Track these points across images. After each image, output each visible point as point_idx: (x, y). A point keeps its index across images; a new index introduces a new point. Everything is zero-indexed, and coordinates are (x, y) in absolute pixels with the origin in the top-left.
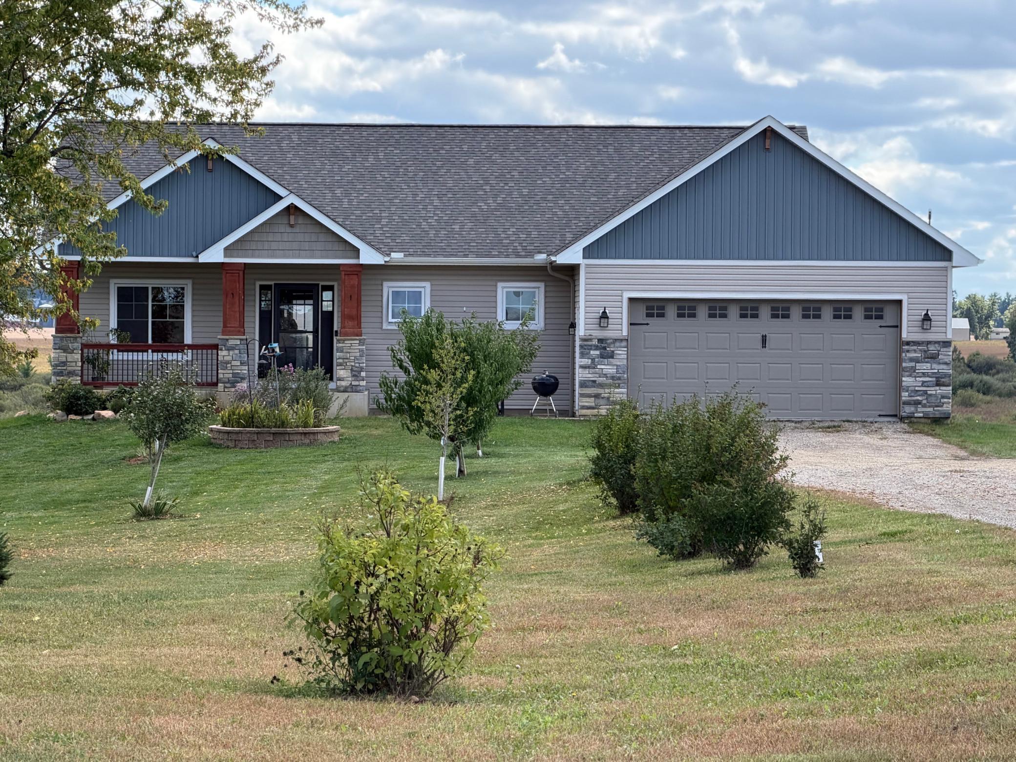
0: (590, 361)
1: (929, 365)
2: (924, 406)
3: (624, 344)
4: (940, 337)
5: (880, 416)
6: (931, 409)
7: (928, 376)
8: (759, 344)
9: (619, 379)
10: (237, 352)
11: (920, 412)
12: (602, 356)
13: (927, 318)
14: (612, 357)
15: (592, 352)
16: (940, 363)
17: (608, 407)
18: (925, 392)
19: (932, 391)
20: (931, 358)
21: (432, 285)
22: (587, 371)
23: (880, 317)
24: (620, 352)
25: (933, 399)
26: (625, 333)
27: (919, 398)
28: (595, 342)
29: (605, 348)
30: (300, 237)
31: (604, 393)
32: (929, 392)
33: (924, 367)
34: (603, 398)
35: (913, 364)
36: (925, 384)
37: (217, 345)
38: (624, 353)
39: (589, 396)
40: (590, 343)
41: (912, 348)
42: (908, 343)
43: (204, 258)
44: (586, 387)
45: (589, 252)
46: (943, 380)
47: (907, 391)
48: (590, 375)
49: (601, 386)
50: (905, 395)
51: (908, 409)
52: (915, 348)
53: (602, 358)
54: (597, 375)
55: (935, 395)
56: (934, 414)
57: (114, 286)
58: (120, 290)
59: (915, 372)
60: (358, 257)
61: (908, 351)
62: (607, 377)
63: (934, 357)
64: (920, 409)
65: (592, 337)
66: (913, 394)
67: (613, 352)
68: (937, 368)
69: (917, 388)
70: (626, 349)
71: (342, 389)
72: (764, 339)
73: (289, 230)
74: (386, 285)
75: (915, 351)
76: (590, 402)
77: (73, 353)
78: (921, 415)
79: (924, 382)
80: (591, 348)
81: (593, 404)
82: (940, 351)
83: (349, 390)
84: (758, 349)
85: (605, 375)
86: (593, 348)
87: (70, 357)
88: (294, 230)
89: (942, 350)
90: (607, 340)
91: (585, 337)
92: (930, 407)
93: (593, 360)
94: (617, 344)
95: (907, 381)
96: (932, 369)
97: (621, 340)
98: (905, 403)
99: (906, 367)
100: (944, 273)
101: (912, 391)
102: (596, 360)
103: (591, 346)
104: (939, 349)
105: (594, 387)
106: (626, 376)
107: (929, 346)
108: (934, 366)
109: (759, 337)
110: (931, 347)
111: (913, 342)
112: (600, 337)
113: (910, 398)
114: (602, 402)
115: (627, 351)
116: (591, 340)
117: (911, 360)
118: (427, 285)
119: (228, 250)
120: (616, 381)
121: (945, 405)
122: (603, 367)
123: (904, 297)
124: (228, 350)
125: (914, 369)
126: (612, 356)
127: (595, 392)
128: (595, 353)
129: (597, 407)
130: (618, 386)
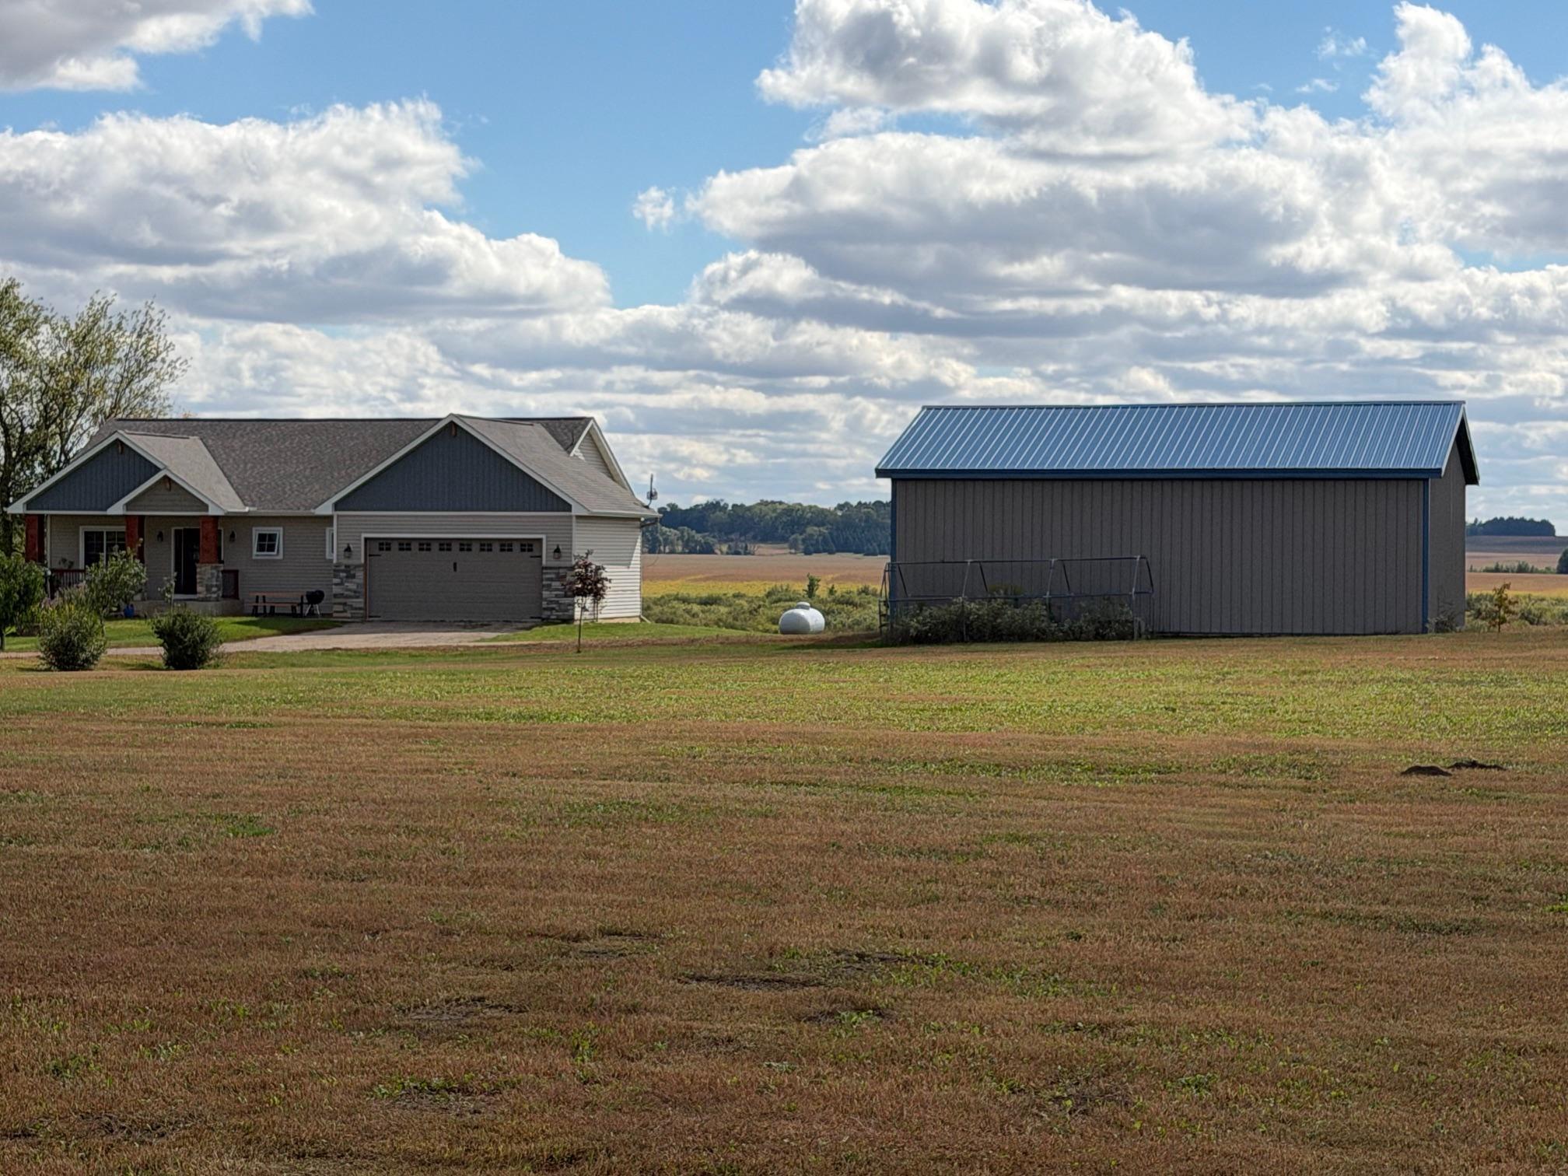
0: (339, 580)
1: (560, 583)
2: (557, 611)
3: (362, 568)
4: (568, 564)
5: (530, 618)
7: (559, 591)
8: (452, 568)
9: (358, 592)
11: (554, 616)
12: (347, 577)
13: (557, 551)
14: (354, 578)
15: (340, 574)
18: (558, 602)
19: (562, 601)
20: (561, 578)
21: (284, 529)
22: (337, 587)
23: (530, 550)
24: (359, 574)
25: (563, 607)
26: (363, 561)
27: (553, 606)
28: (343, 568)
29: (349, 571)
31: (349, 601)
32: (560, 602)
33: (557, 584)
34: (348, 605)
35: (549, 582)
36: (558, 596)
38: (362, 574)
39: (339, 604)
40: (340, 568)
41: (549, 571)
42: (546, 568)
43: (112, 511)
44: (338, 598)
45: (337, 506)
46: (568, 593)
47: (546, 601)
48: (340, 590)
49: (347, 597)
50: (544, 604)
51: (546, 613)
52: (551, 571)
54: (345, 590)
55: (564, 604)
56: (564, 617)
57: (82, 530)
58: (86, 533)
59: (550, 588)
60: (207, 510)
61: (546, 573)
63: (563, 577)
64: (554, 612)
65: (341, 564)
66: (549, 603)
67: (355, 574)
68: (565, 585)
69: (552, 599)
72: (455, 565)
74: (254, 529)
75: (551, 573)
76: (340, 608)
79: (556, 595)
84: (451, 572)
85: (350, 590)
86: (342, 571)
88: (170, 493)
89: (568, 572)
90: (350, 566)
91: (337, 564)
93: (342, 579)
94: (357, 569)
95: (545, 594)
96: (562, 586)
97: (360, 566)
98: (545, 609)
99: (545, 585)
100: (566, 520)
101: (549, 601)
102: (344, 579)
103: (340, 570)
104: (566, 572)
105: (343, 598)
106: (363, 590)
108: (563, 584)
109: (452, 563)
110: (561, 571)
111: (549, 567)
112: (347, 565)
113: (548, 606)
114: (348, 607)
115: (364, 573)
116: (340, 566)
117: (548, 579)
118: (281, 529)
119: (128, 506)
121: (570, 611)
122: (348, 584)
123: (543, 537)
125: (550, 585)
126: (354, 576)
127: (344, 601)
128: (343, 575)
129: (345, 611)
130: (358, 597)
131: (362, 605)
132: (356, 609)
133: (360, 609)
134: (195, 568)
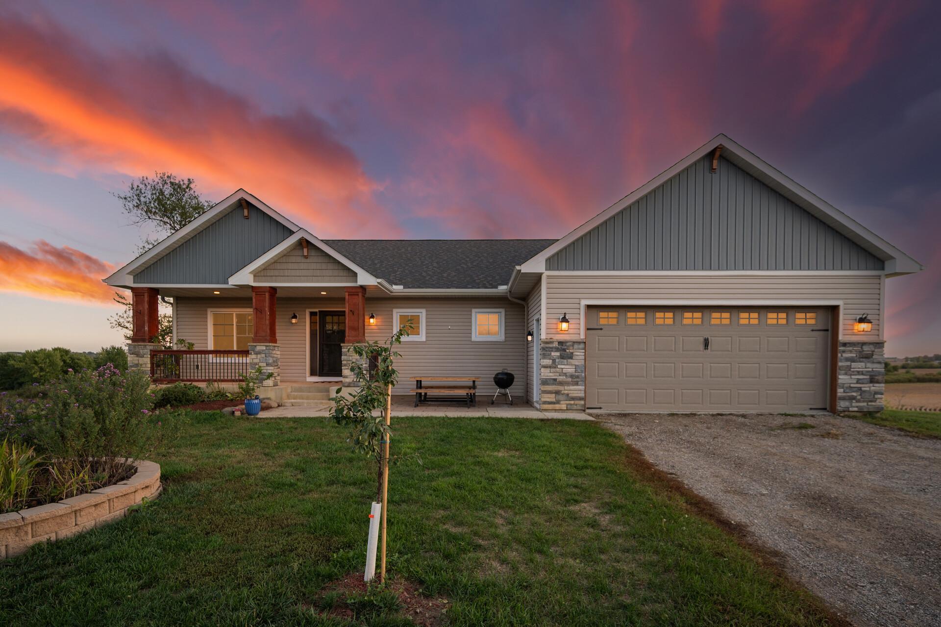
0: (551, 361)
1: (863, 364)
2: (859, 401)
3: (582, 346)
4: (874, 339)
5: (811, 409)
6: (865, 404)
7: (863, 374)
8: (702, 347)
9: (578, 377)
10: (263, 355)
11: (854, 407)
12: (562, 357)
13: (863, 321)
14: (571, 358)
15: (553, 354)
16: (873, 363)
17: (568, 402)
18: (860, 389)
19: (866, 387)
20: (866, 358)
21: (427, 311)
22: (548, 370)
24: (578, 354)
25: (867, 395)
26: (582, 336)
27: (854, 394)
28: (556, 344)
29: (564, 350)
30: (314, 266)
31: (566, 389)
32: (863, 389)
33: (859, 366)
34: (562, 394)
35: (848, 363)
36: (860, 381)
37: (248, 351)
38: (582, 354)
39: (550, 392)
40: (551, 345)
41: (848, 348)
42: (845, 344)
43: (233, 281)
44: (548, 384)
45: (551, 263)
46: (876, 377)
47: (843, 388)
48: (551, 374)
49: (561, 383)
50: (840, 392)
51: (844, 404)
52: (851, 348)
53: (562, 359)
54: (558, 374)
55: (869, 392)
56: (868, 408)
58: (215, 316)
59: (850, 370)
60: (356, 280)
61: (844, 352)
62: (566, 376)
63: (868, 357)
64: (855, 403)
65: (553, 340)
66: (847, 391)
67: (572, 353)
68: (870, 366)
69: (852, 385)
70: (584, 351)
71: (346, 384)
72: (706, 343)
73: (304, 260)
74: (394, 311)
75: (851, 352)
76: (551, 398)
77: (143, 357)
78: (856, 409)
79: (858, 379)
80: (552, 349)
81: (554, 400)
82: (874, 351)
83: (352, 385)
84: (700, 351)
85: (565, 374)
86: (554, 350)
87: (141, 361)
88: (308, 260)
89: (876, 350)
90: (567, 342)
91: (548, 341)
92: (863, 402)
93: (554, 361)
94: (576, 346)
95: (843, 378)
96: (866, 368)
97: (579, 343)
98: (840, 398)
99: (843, 366)
100: (877, 281)
101: (847, 388)
102: (557, 360)
103: (552, 348)
104: (873, 349)
105: (555, 385)
106: (583, 374)
107: (864, 347)
108: (869, 365)
109: (702, 339)
110: (866, 348)
111: (849, 343)
112: (561, 341)
113: (845, 394)
114: (560, 397)
115: (585, 352)
116: (552, 342)
117: (847, 359)
118: (424, 311)
120: (575, 380)
121: (878, 400)
122: (563, 367)
123: (840, 303)
124: (257, 354)
125: (849, 367)
126: (571, 356)
127: (556, 389)
128: (555, 354)
129: (558, 402)
130: (577, 384)
131: (582, 395)
132: (573, 399)
133: (580, 399)
134: (341, 348)
